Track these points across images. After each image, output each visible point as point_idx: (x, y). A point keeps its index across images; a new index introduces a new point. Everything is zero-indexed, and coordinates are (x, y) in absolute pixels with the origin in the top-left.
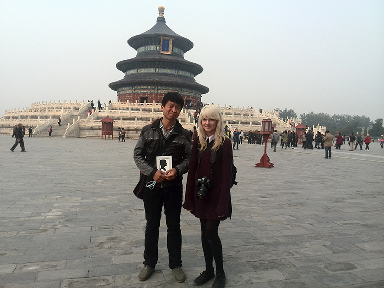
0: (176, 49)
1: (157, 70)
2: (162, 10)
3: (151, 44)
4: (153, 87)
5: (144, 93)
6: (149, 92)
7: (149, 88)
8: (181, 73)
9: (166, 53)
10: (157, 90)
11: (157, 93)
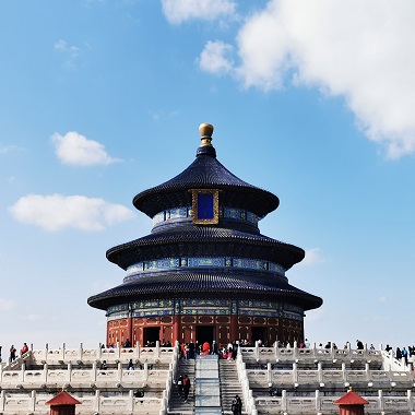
1: (183, 262)
2: (208, 132)
3: (177, 206)
4: (170, 303)
5: (152, 318)
7: (162, 303)
9: (206, 222)
10: (180, 308)
11: (180, 316)
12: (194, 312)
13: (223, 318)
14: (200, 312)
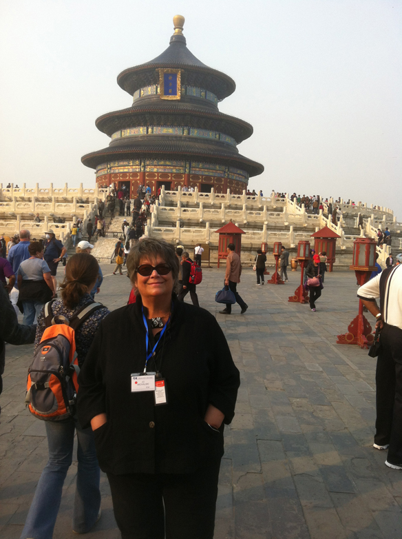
0: (194, 90)
2: (180, 23)
3: (149, 84)
4: (137, 162)
5: (124, 174)
6: (131, 170)
7: (131, 163)
8: (195, 133)
9: (171, 98)
10: (144, 167)
11: (144, 173)
12: (155, 170)
13: (178, 176)
14: (160, 170)
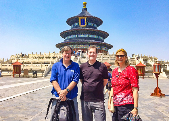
0: (90, 23)
1: (77, 36)
2: (85, 4)
3: (76, 23)
8: (91, 36)
9: (83, 26)
10: (75, 47)
14: (80, 48)
